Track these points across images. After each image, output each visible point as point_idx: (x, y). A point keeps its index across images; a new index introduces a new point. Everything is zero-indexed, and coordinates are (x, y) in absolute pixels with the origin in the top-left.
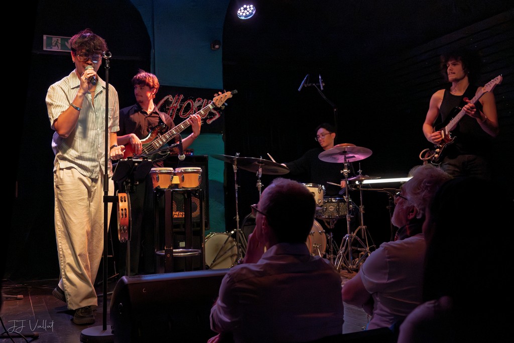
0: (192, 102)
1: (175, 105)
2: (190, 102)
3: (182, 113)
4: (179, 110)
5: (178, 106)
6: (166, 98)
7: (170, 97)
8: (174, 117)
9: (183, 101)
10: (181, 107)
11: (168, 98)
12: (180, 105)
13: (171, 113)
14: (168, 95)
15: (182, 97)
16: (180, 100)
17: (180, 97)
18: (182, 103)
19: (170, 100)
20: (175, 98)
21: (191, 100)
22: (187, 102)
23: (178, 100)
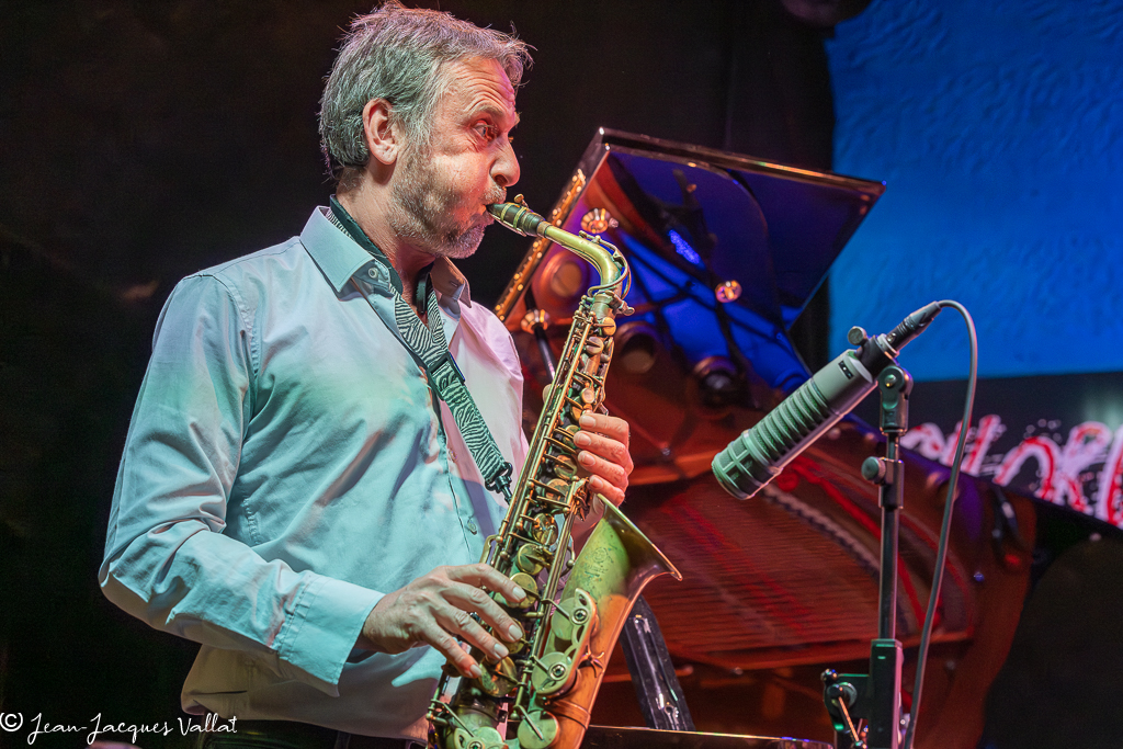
0: (1048, 450)
2: (1039, 452)
7: (929, 438)
9: (999, 448)
11: (919, 444)
14: (917, 426)
15: (992, 428)
16: (984, 448)
17: (980, 433)
18: (992, 462)
19: (928, 451)
20: (953, 440)
21: (1043, 439)
22: (1018, 455)
23: (971, 448)
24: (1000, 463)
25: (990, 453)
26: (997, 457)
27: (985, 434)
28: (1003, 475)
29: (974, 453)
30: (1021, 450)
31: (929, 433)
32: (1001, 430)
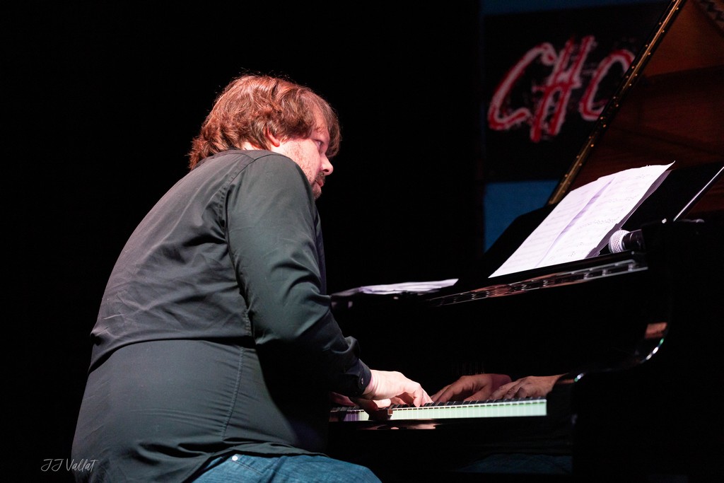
0: (628, 58)
1: (564, 77)
2: (622, 59)
3: (590, 104)
4: (578, 95)
5: (576, 78)
6: (530, 56)
7: (546, 52)
8: (561, 120)
10: (587, 80)
11: (539, 56)
12: (582, 76)
13: (551, 108)
14: (538, 44)
15: (590, 44)
16: (584, 57)
17: (582, 47)
18: (589, 68)
19: (546, 61)
20: (562, 53)
21: (625, 51)
22: (608, 62)
23: (576, 58)
24: (595, 68)
25: (587, 62)
26: (593, 65)
27: (584, 49)
28: (598, 76)
29: (578, 62)
30: (610, 59)
31: (546, 48)
32: (595, 45)
